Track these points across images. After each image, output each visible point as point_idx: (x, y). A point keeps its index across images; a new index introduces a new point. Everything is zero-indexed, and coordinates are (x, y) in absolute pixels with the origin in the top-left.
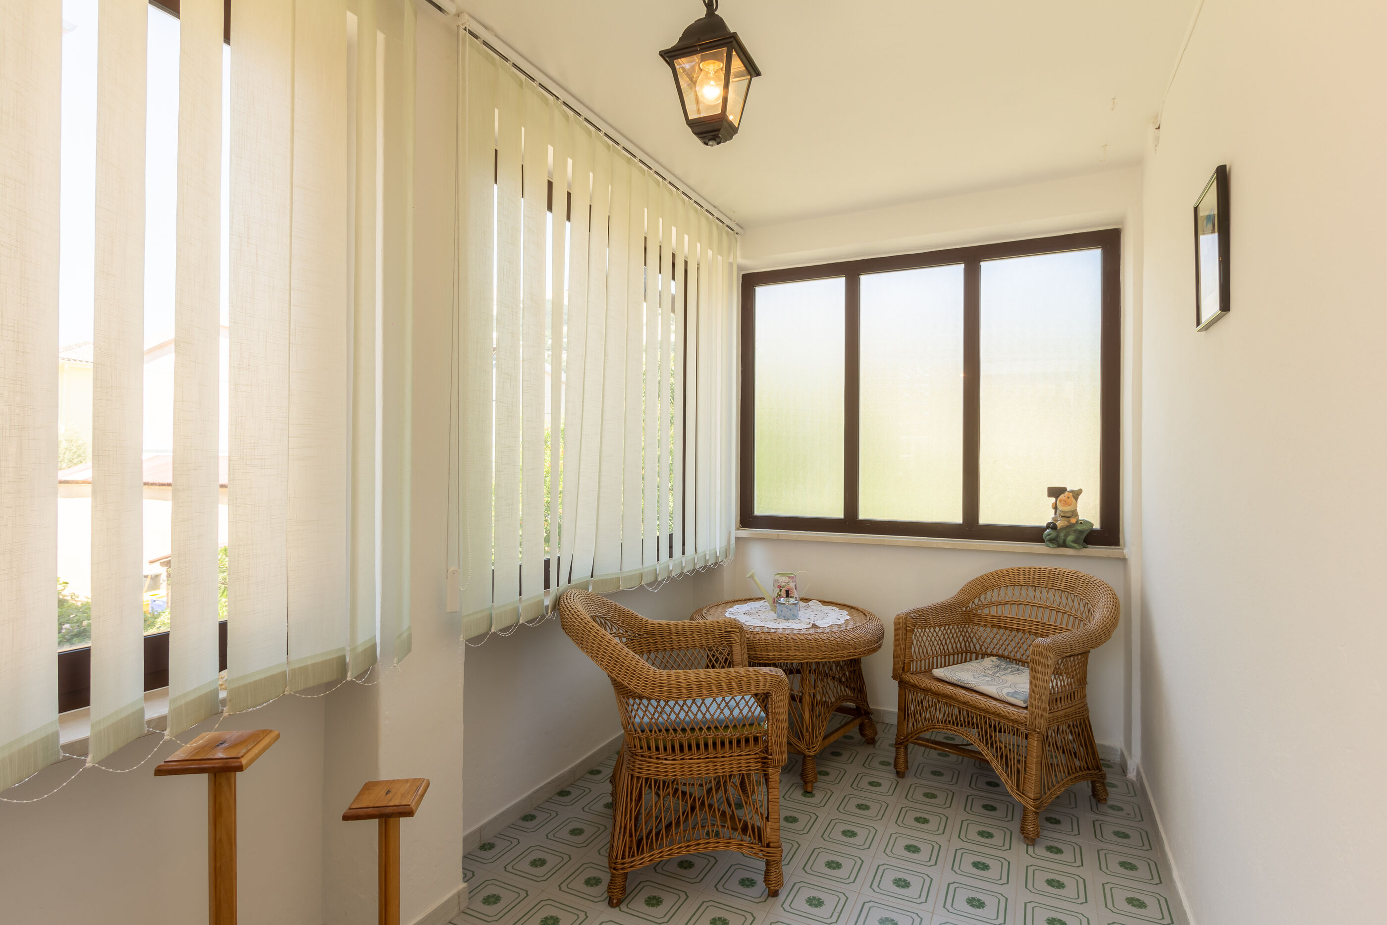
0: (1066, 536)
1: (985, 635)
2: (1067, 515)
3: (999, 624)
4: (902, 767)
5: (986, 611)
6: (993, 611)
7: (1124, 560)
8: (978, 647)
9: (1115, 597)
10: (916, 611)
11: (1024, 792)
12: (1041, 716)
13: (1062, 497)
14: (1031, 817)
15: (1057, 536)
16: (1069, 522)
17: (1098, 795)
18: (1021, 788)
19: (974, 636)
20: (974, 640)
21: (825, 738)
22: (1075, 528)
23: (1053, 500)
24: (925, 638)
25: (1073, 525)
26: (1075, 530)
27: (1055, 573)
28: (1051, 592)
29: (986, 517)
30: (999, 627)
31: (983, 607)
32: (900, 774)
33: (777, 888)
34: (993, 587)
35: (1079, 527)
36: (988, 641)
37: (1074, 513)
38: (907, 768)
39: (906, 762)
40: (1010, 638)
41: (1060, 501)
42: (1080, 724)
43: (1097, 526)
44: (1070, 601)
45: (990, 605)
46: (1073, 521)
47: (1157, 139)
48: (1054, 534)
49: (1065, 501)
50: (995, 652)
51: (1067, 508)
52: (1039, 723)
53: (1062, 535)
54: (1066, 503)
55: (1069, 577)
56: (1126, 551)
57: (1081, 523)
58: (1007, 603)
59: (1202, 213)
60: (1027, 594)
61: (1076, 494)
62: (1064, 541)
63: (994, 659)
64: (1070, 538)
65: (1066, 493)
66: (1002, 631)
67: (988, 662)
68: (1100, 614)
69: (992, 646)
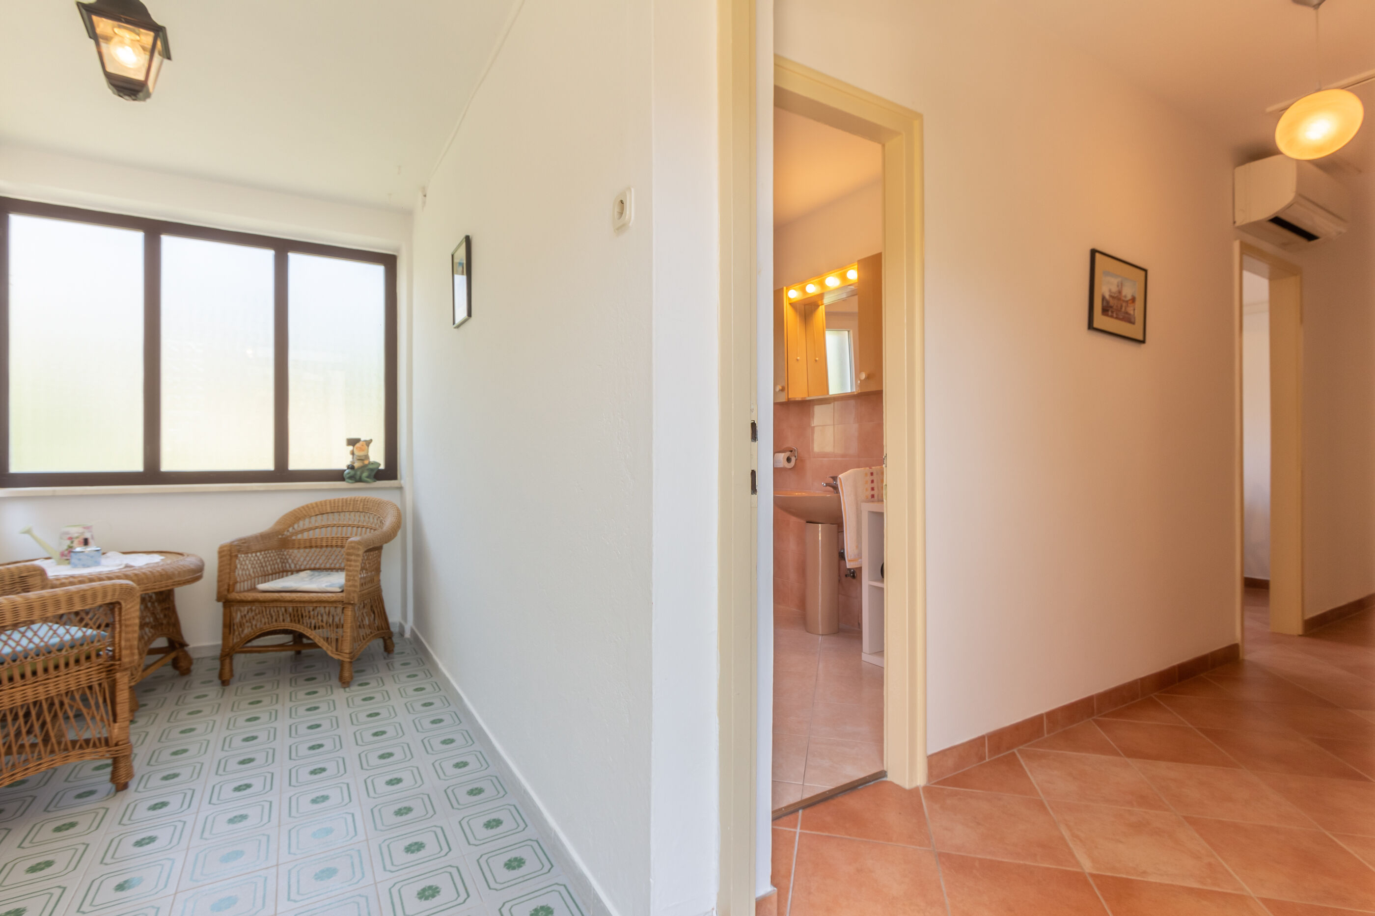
0: (362, 473)
1: (299, 555)
2: (363, 458)
3: (310, 545)
4: (226, 676)
5: (299, 536)
6: (306, 535)
7: (400, 488)
8: (293, 566)
9: (398, 510)
10: (240, 540)
11: (342, 651)
12: (355, 591)
13: (358, 445)
14: (347, 666)
15: (355, 474)
16: (363, 463)
17: (388, 648)
18: (339, 649)
19: (290, 557)
20: (290, 561)
21: (144, 670)
22: (368, 468)
23: (351, 448)
24: (247, 562)
25: (366, 465)
26: (368, 469)
27: (355, 501)
28: (352, 514)
29: (295, 463)
30: (311, 547)
31: (297, 533)
32: (225, 683)
33: (127, 780)
34: (304, 517)
35: (371, 467)
36: (302, 559)
37: (367, 457)
38: (232, 675)
39: (231, 670)
40: (321, 554)
41: (357, 448)
42: (378, 599)
43: (382, 467)
44: (367, 518)
45: (302, 531)
46: (366, 462)
47: (424, 203)
48: (352, 472)
49: (360, 448)
50: (308, 567)
51: (362, 453)
52: (353, 597)
53: (358, 473)
54: (361, 449)
55: (365, 501)
56: (402, 482)
57: (372, 464)
58: (317, 528)
59: (456, 261)
60: (334, 519)
61: (368, 443)
62: (360, 477)
63: (308, 572)
64: (365, 474)
65: (361, 443)
66: (313, 550)
67: (302, 574)
68: (389, 521)
69: (305, 563)
